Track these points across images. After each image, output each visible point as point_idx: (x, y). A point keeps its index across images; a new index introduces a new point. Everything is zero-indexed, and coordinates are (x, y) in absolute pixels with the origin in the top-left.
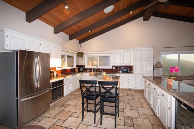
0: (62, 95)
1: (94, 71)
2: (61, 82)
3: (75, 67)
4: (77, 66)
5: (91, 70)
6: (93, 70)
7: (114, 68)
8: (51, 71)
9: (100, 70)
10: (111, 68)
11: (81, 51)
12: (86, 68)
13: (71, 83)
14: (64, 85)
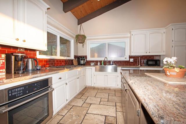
0: (48, 115)
1: (101, 64)
2: (45, 84)
3: (72, 57)
4: (75, 57)
5: (96, 63)
6: (99, 63)
7: (132, 60)
8: (16, 57)
9: (110, 63)
10: (128, 59)
11: (82, 33)
12: (88, 60)
13: (68, 84)
14: (51, 92)
